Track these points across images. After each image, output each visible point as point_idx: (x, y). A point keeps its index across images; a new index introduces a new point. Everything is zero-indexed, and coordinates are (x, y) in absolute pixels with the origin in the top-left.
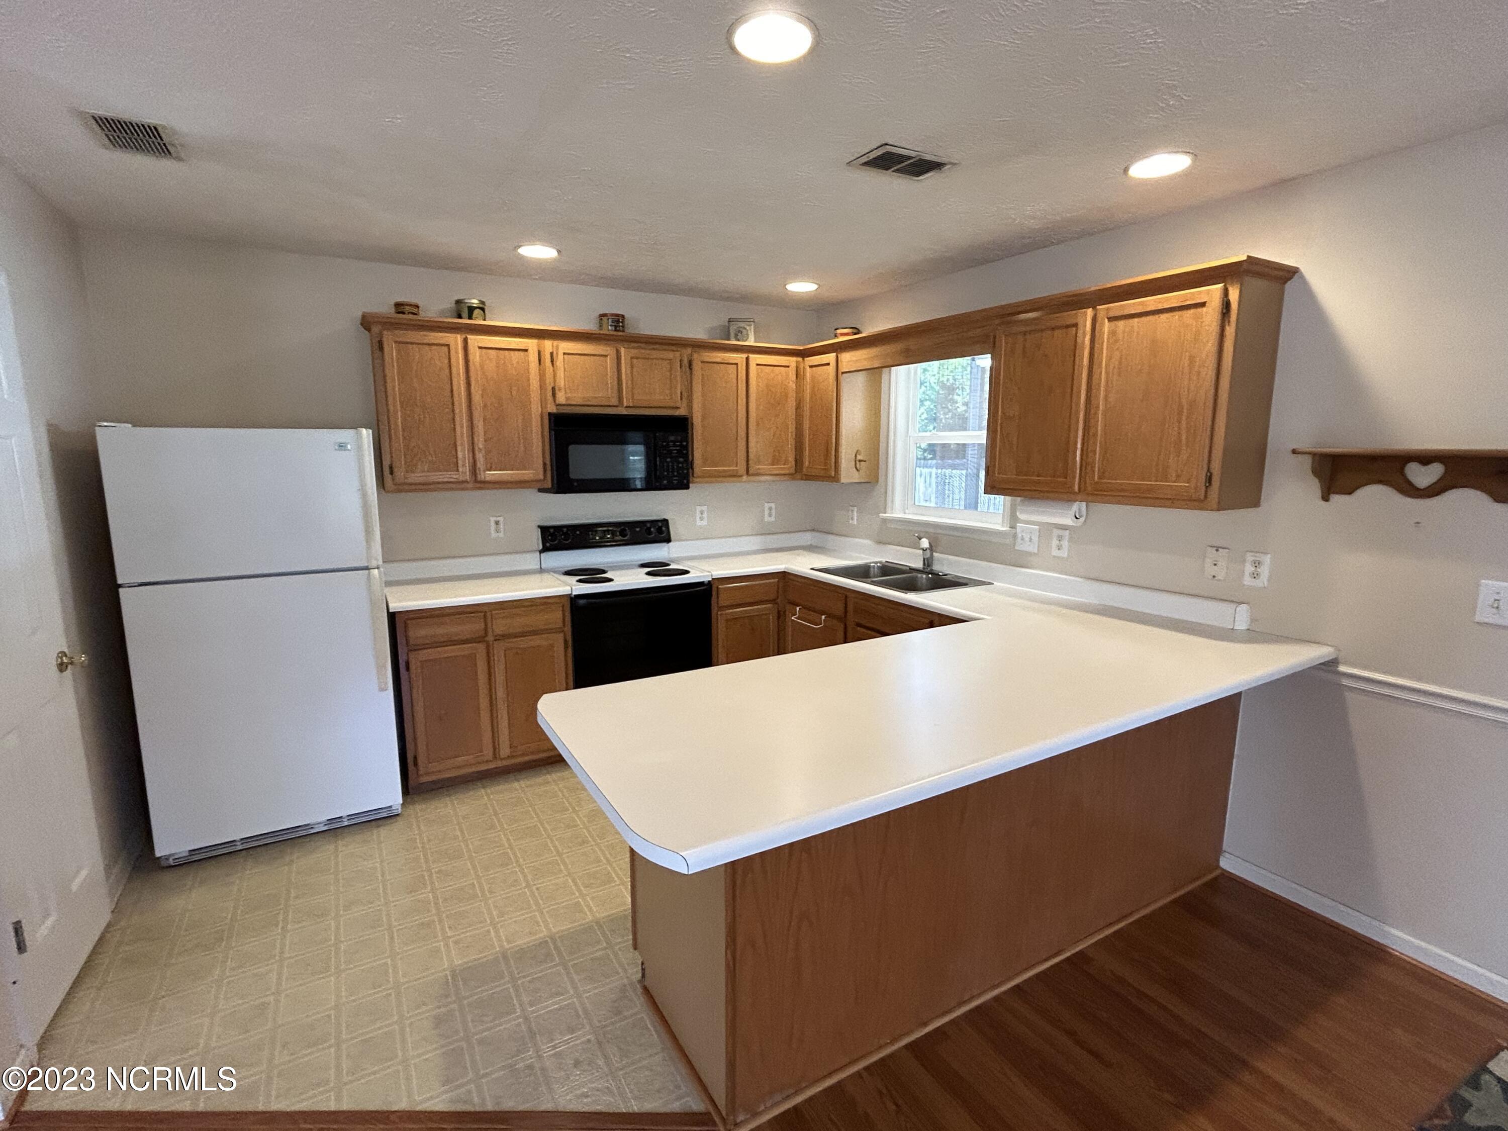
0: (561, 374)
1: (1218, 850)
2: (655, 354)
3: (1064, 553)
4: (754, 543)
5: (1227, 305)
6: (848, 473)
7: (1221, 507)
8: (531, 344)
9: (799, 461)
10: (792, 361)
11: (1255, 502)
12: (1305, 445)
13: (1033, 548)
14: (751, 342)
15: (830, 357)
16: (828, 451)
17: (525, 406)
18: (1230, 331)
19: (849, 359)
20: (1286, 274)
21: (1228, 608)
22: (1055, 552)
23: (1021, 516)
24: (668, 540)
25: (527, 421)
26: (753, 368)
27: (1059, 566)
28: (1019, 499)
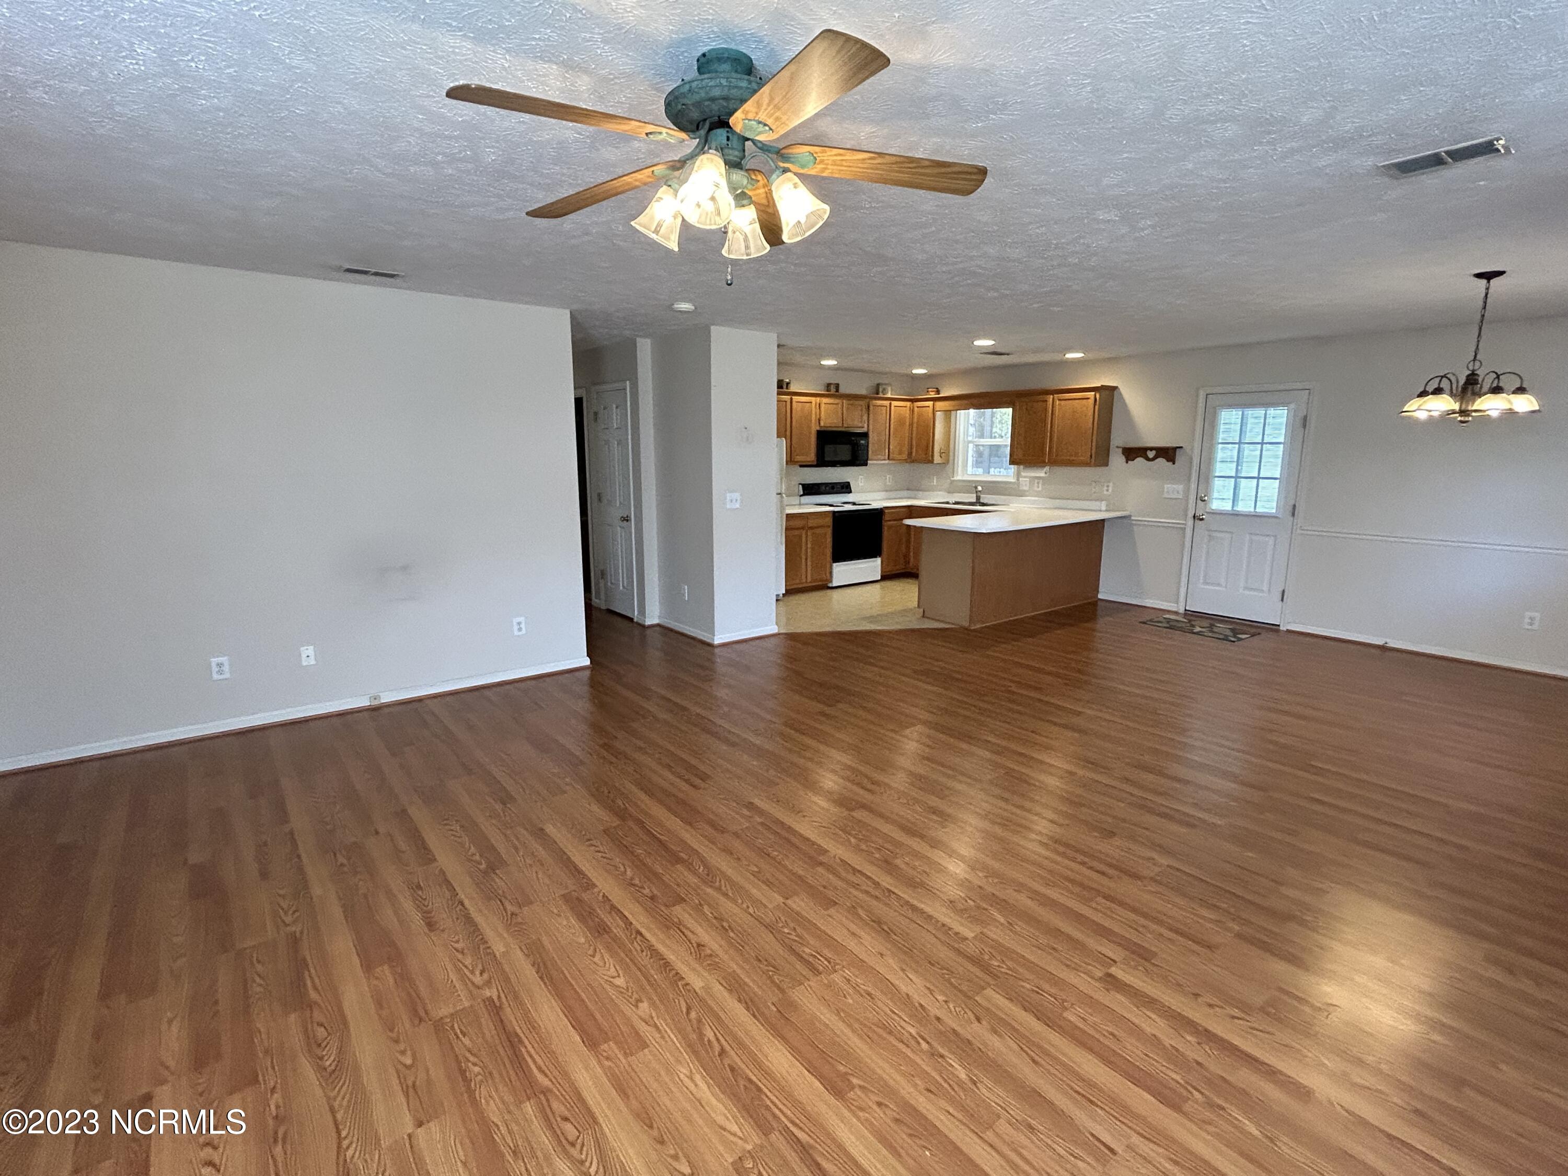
0: (823, 413)
1: (1097, 591)
2: (857, 402)
3: (1040, 489)
4: (883, 495)
5: (1096, 399)
6: (937, 459)
7: (1096, 465)
8: (813, 399)
9: (910, 454)
10: (908, 404)
11: (1106, 464)
12: (1121, 445)
13: (1026, 488)
14: (889, 395)
15: (930, 403)
16: (927, 447)
17: (809, 427)
18: (1097, 407)
19: (939, 405)
20: (1115, 388)
21: (1098, 503)
22: (1036, 489)
23: (1023, 474)
24: (850, 492)
25: (810, 433)
26: (893, 408)
27: (1038, 494)
28: (1022, 467)
